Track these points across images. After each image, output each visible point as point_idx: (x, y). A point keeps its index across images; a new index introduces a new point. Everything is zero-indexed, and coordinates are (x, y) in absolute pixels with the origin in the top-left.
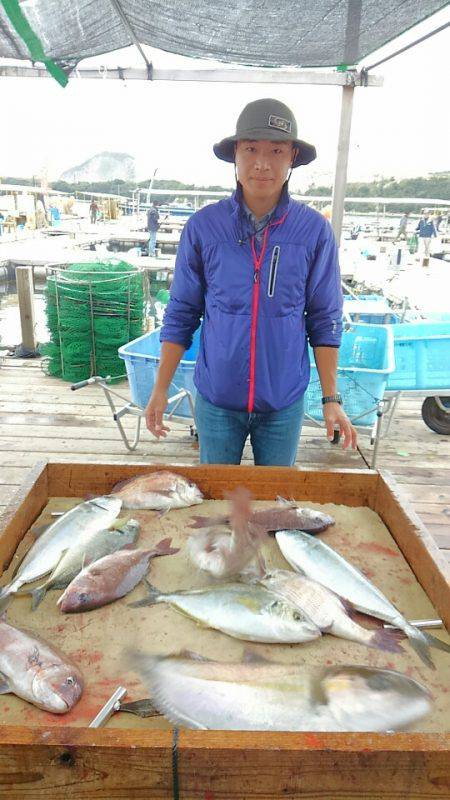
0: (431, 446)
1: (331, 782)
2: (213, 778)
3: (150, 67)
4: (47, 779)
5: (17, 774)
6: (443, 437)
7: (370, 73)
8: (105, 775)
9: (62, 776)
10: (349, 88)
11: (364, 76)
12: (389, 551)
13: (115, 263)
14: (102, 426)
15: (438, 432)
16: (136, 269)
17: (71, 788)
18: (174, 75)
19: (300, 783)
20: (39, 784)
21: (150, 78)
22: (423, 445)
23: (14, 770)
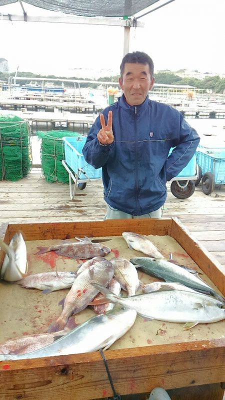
0: (177, 204)
1: (189, 365)
2: (134, 371)
3: (25, 14)
4: (53, 383)
5: (38, 382)
6: (181, 200)
7: (138, 20)
8: (83, 377)
9: (62, 380)
10: (127, 28)
11: (135, 21)
12: (183, 255)
13: (12, 117)
14: (14, 203)
15: (178, 198)
16: (23, 120)
17: (65, 386)
18: (38, 20)
19: (175, 368)
20: (49, 385)
21: (26, 20)
22: (173, 204)
23: (37, 380)
